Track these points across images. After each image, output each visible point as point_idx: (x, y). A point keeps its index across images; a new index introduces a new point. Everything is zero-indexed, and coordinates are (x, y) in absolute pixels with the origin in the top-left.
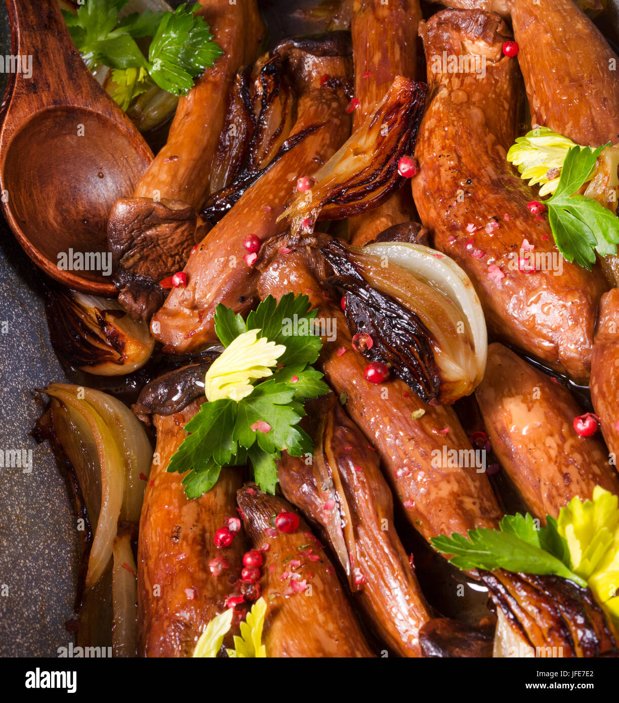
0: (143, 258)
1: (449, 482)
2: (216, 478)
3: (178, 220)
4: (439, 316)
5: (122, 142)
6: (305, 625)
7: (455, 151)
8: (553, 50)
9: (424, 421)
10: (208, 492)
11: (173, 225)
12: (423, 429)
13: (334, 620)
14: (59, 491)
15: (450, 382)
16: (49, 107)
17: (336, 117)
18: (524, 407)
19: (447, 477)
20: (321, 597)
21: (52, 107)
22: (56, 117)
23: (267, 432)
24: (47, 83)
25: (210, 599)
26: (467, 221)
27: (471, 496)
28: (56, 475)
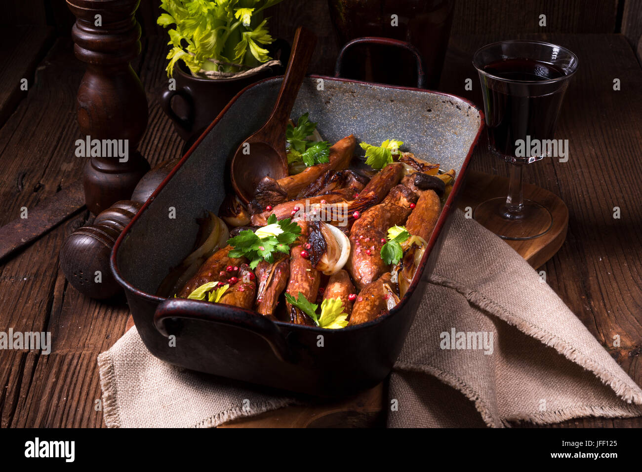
0: (263, 199)
1: (303, 290)
2: (240, 256)
3: (281, 194)
4: (333, 249)
5: (281, 169)
6: (236, 298)
7: (374, 218)
8: (423, 209)
9: (308, 273)
10: (235, 258)
11: (278, 194)
12: (306, 274)
15: (322, 262)
16: (266, 143)
17: (349, 196)
18: (340, 286)
19: (303, 288)
23: (263, 250)
26: (362, 235)
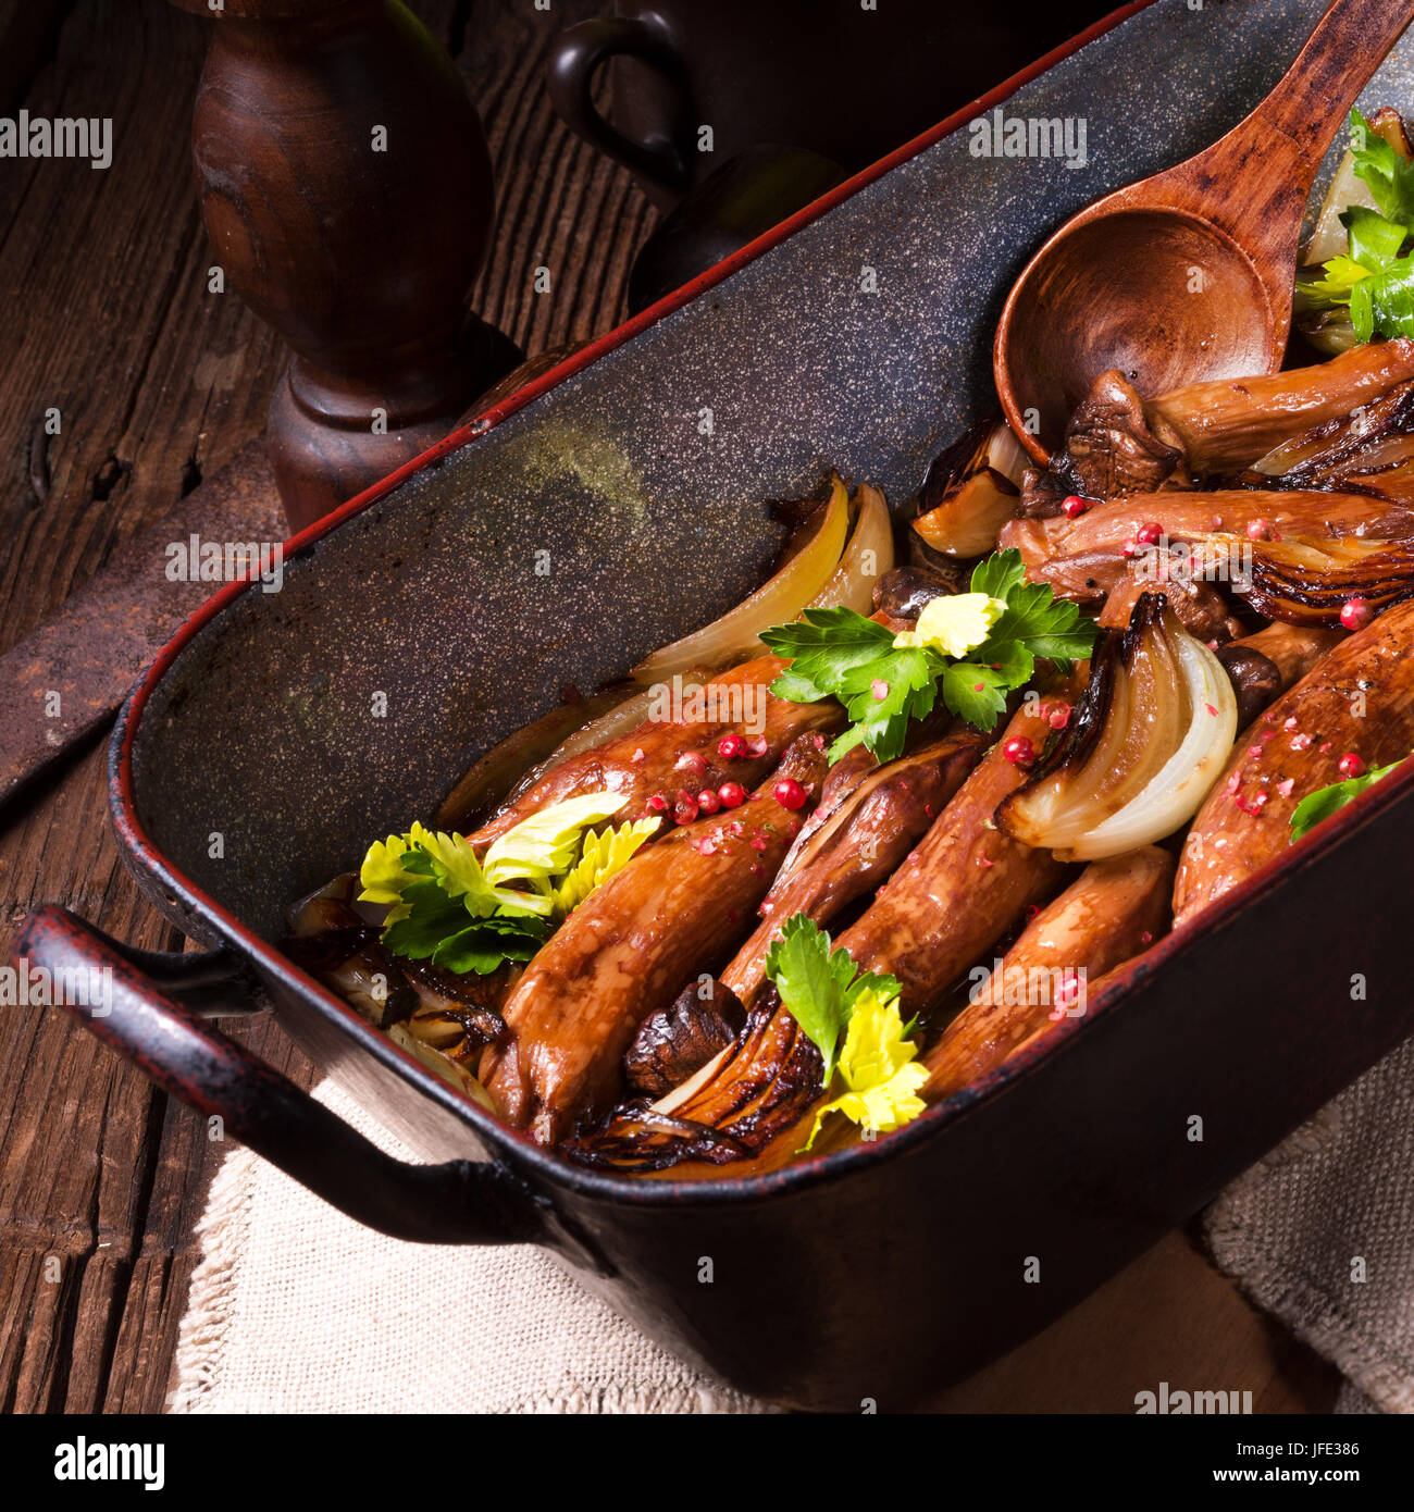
1: (919, 904)
2: (815, 697)
3: (1149, 452)
5: (1258, 331)
6: (660, 879)
9: (985, 837)
11: (1140, 450)
12: (975, 841)
13: (685, 904)
14: (738, 581)
16: (1201, 219)
20: (707, 876)
21: (1206, 222)
22: (1206, 237)
24: (1228, 192)
25: (646, 780)
26: (1300, 714)
27: (916, 937)
28: (757, 564)
